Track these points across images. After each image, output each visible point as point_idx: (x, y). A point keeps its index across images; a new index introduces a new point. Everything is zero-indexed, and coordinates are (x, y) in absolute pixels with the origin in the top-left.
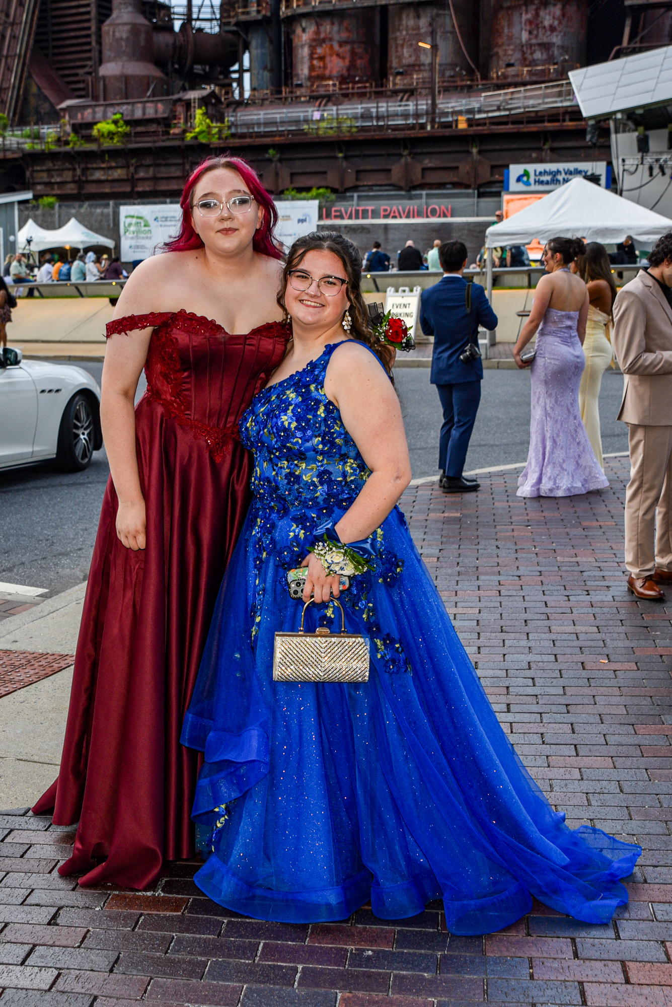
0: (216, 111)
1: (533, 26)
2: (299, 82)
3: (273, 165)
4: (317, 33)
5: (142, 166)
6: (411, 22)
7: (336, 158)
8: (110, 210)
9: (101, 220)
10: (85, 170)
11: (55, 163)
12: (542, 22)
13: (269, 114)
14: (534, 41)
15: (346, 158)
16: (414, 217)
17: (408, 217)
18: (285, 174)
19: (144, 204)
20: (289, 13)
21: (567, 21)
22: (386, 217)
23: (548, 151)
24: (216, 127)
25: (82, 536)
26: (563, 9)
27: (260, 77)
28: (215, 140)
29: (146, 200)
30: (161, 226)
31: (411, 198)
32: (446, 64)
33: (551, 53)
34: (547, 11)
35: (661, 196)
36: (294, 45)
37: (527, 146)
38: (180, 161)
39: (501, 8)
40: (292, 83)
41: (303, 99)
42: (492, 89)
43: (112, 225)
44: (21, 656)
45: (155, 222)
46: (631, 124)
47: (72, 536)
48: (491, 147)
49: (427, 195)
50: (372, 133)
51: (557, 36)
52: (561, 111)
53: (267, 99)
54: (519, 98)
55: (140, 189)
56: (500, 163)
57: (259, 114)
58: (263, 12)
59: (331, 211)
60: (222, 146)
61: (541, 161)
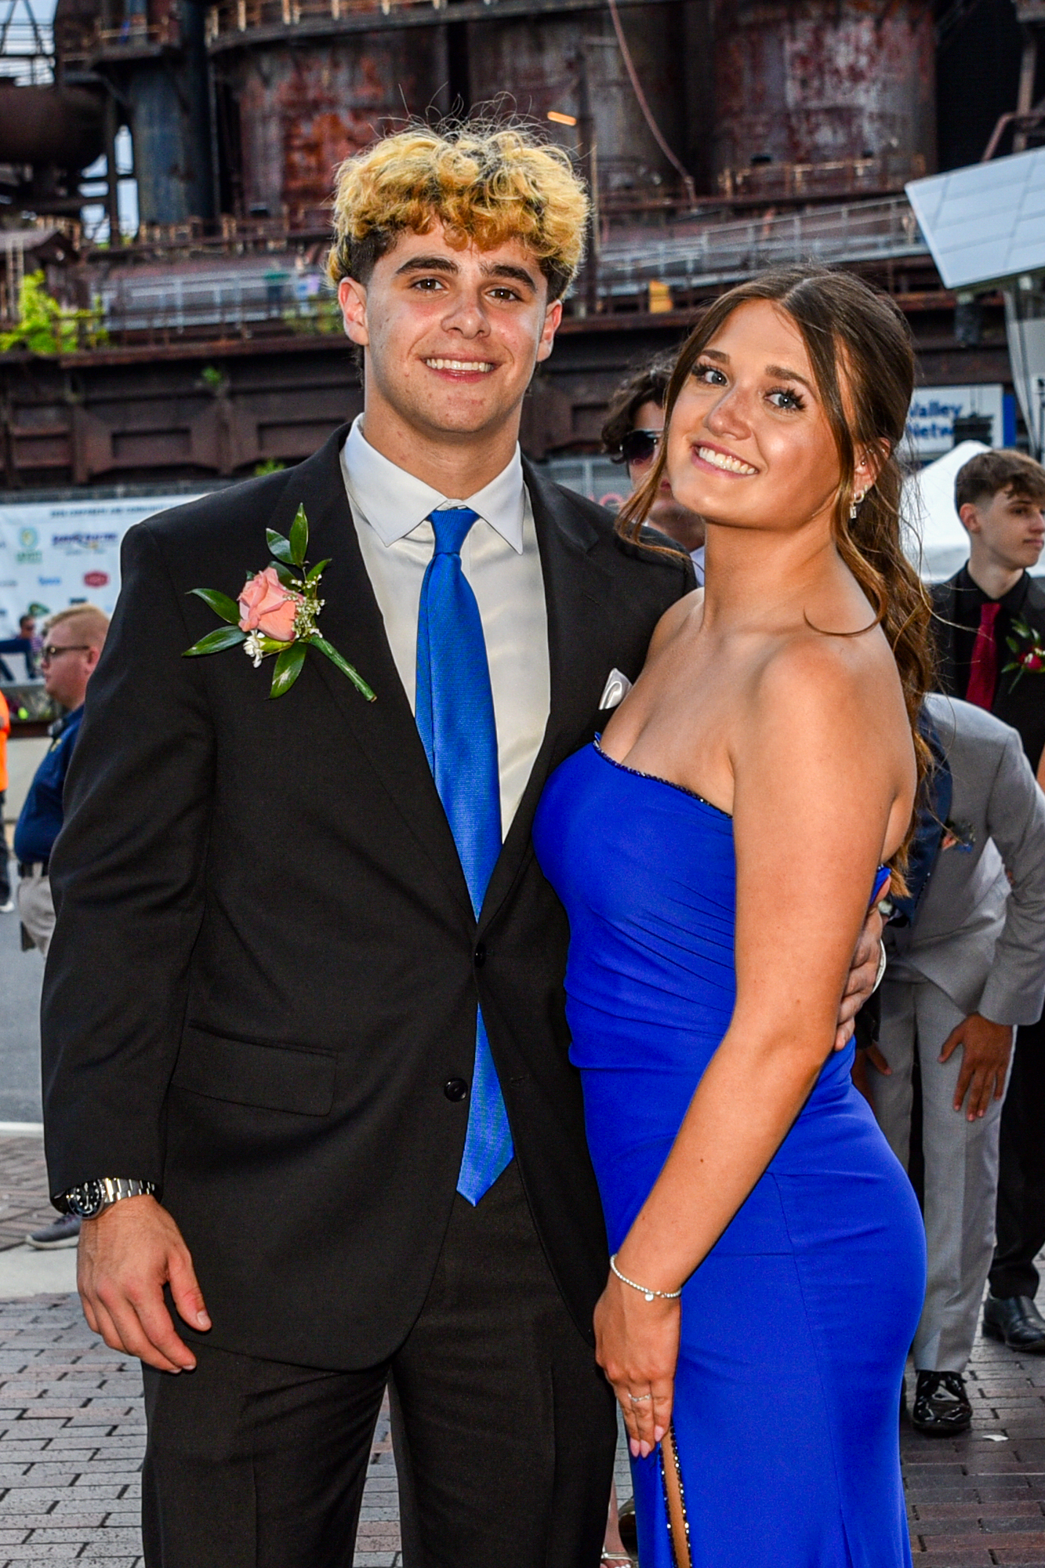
0: (67, 279)
1: (811, 68)
2: (262, 206)
3: (215, 406)
4: (299, 87)
6: (524, 61)
12: (830, 60)
13: (192, 283)
14: (813, 104)
18: (244, 427)
20: (230, 40)
21: (890, 57)
24: (69, 318)
26: (878, 25)
27: (162, 192)
28: (69, 348)
32: (610, 159)
33: (854, 130)
34: (841, 34)
36: (243, 115)
39: (734, 28)
40: (243, 208)
41: (271, 245)
42: (723, 217)
49: (591, 468)
51: (867, 91)
52: (890, 264)
53: (185, 247)
54: (791, 238)
57: (172, 284)
58: (164, 39)
60: (89, 362)
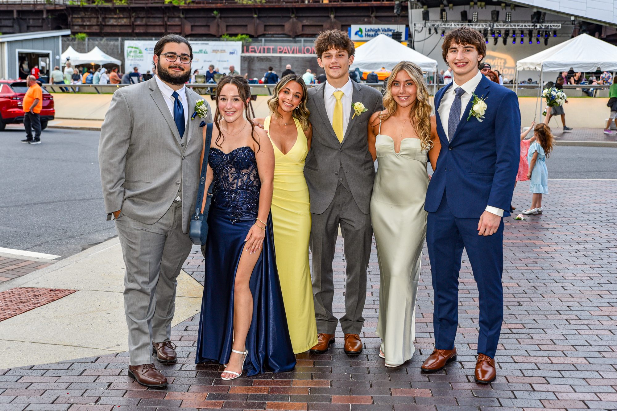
3: (216, 20)
5: (138, 17)
7: (253, 17)
8: (118, 43)
9: (113, 49)
10: (104, 19)
11: (86, 13)
15: (259, 17)
16: (296, 53)
17: (293, 53)
18: (223, 26)
19: (139, 40)
22: (281, 52)
23: (374, 18)
25: (84, 228)
28: (182, 4)
29: (140, 38)
30: (149, 53)
31: (295, 42)
35: (436, 46)
37: (362, 14)
38: (161, 16)
43: (120, 52)
44: (41, 291)
45: (146, 51)
46: (419, 4)
47: (78, 228)
48: (342, 15)
49: (304, 40)
50: (274, 4)
55: (137, 31)
56: (346, 23)
59: (249, 48)
60: (186, 8)
61: (370, 23)
